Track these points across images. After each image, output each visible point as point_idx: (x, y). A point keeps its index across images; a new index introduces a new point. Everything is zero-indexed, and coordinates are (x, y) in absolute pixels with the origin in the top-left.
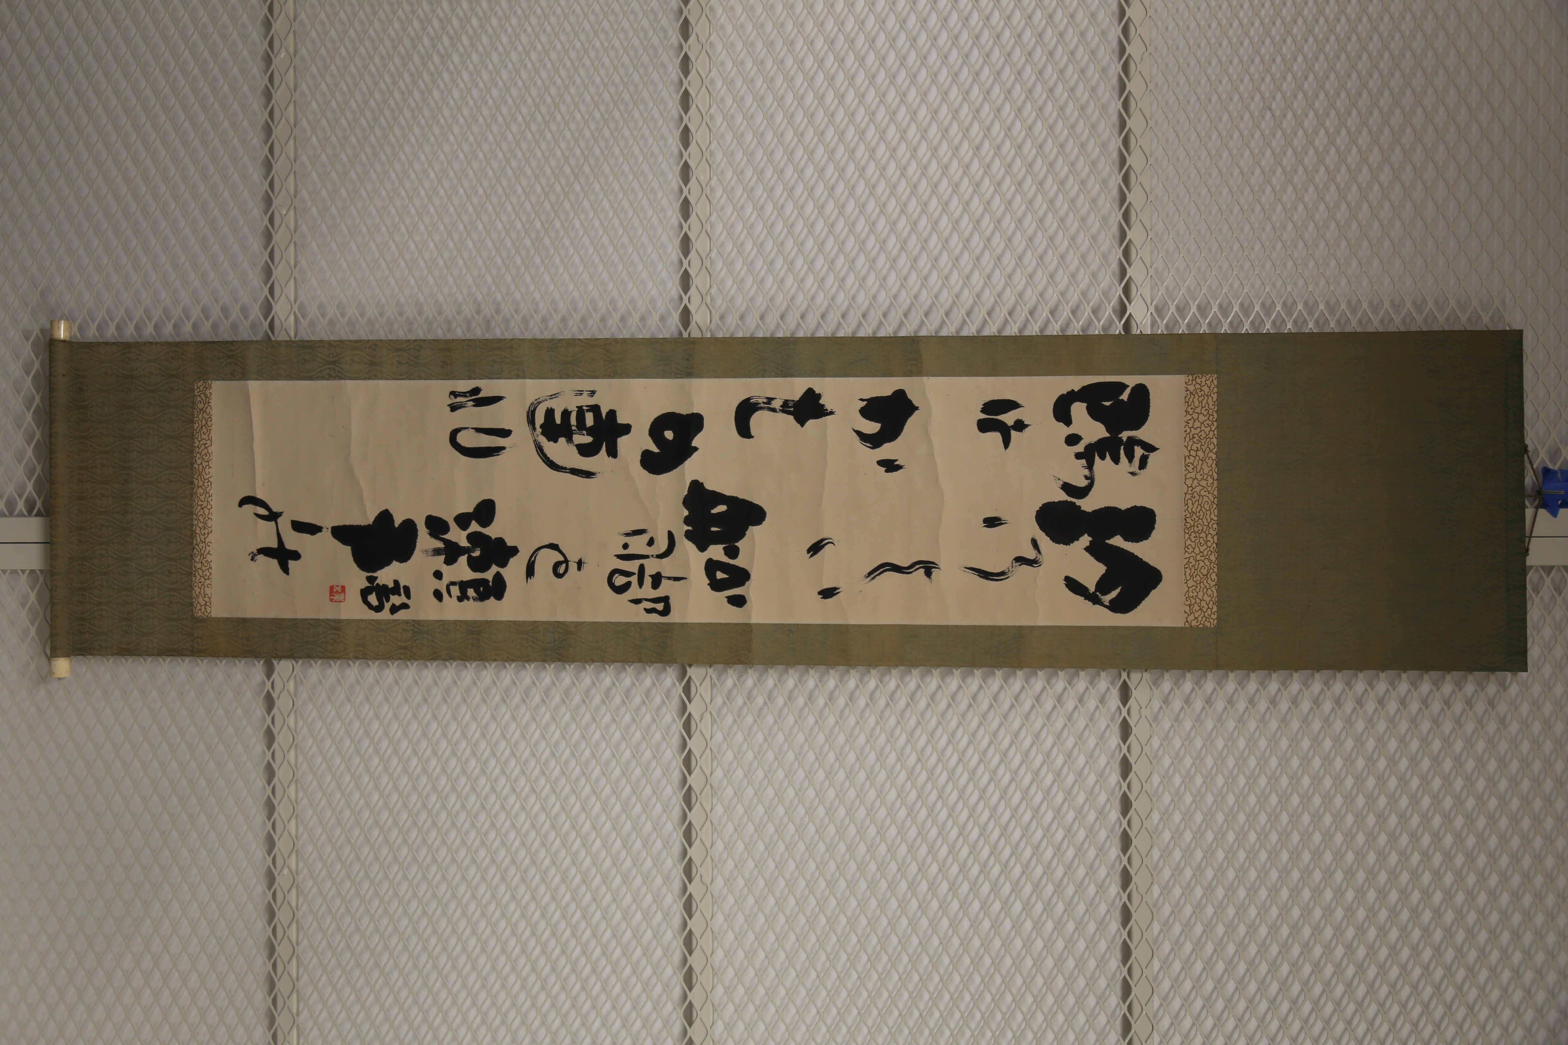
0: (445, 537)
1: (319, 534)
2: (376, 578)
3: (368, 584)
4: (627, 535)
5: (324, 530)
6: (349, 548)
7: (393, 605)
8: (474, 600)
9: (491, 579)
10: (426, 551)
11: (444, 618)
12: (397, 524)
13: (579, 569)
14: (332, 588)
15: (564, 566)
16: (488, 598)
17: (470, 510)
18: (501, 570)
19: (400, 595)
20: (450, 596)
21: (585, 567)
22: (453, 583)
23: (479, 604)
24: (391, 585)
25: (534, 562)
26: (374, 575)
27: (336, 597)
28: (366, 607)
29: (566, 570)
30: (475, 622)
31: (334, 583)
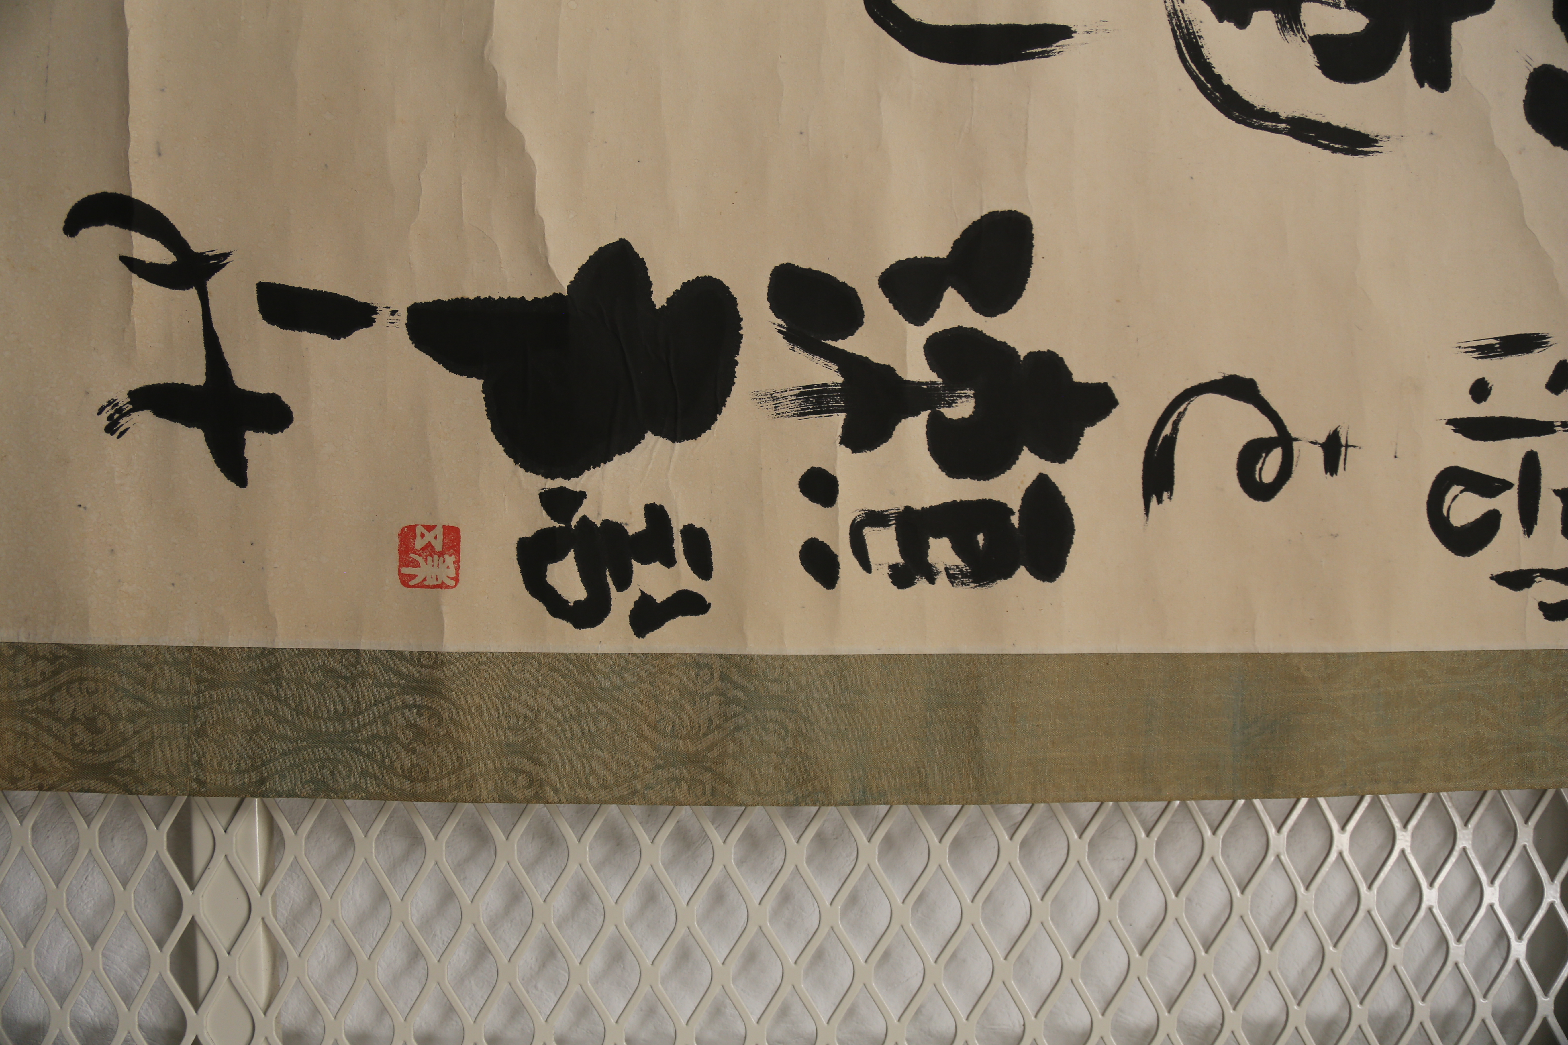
0: (849, 345)
1: (360, 335)
2: (581, 496)
3: (546, 522)
4: (1485, 351)
5: (382, 318)
6: (476, 385)
7: (645, 600)
8: (952, 578)
9: (1015, 504)
10: (775, 399)
11: (842, 649)
12: (660, 298)
13: (1331, 466)
14: (407, 534)
15: (1275, 457)
16: (1007, 573)
17: (942, 250)
18: (1053, 470)
19: (670, 562)
20: (866, 566)
21: (1352, 460)
22: (875, 519)
23: (970, 593)
24: (636, 524)
25: (1171, 441)
26: (573, 484)
27: (425, 570)
28: (539, 607)
29: (1285, 472)
30: (954, 659)
31: (419, 518)
